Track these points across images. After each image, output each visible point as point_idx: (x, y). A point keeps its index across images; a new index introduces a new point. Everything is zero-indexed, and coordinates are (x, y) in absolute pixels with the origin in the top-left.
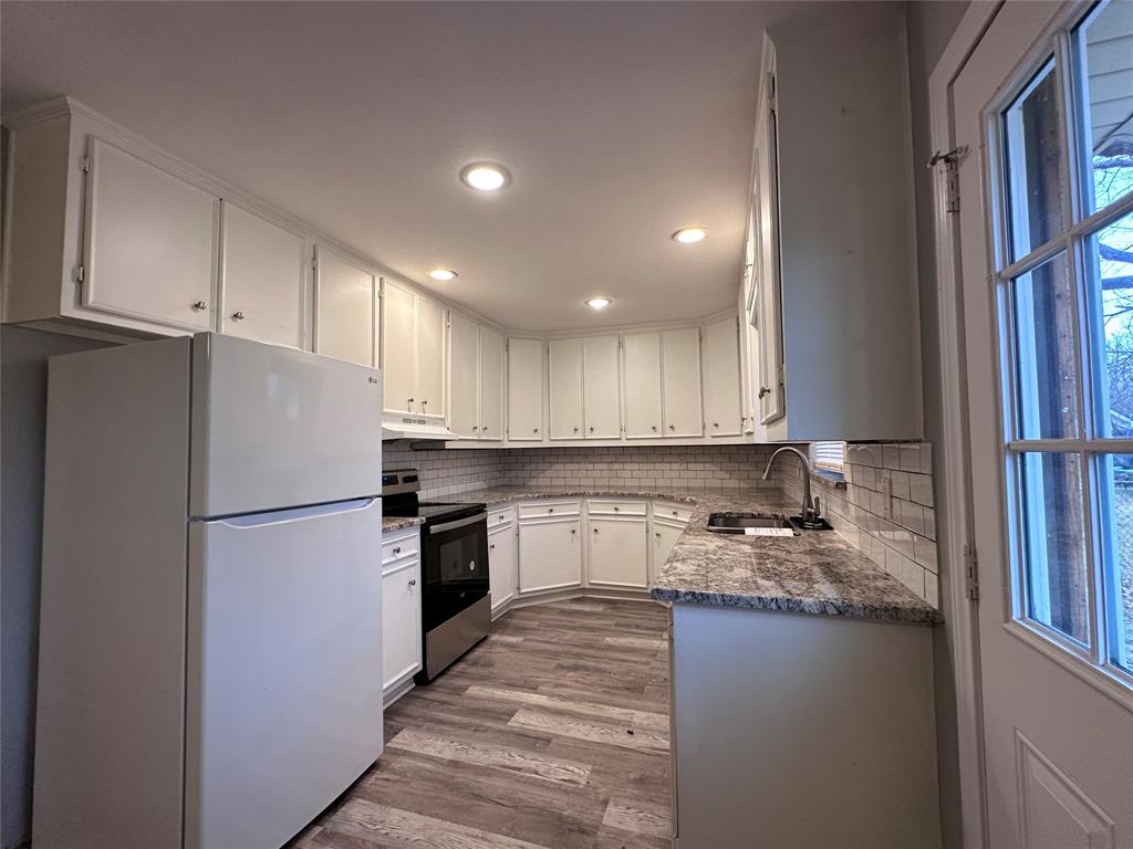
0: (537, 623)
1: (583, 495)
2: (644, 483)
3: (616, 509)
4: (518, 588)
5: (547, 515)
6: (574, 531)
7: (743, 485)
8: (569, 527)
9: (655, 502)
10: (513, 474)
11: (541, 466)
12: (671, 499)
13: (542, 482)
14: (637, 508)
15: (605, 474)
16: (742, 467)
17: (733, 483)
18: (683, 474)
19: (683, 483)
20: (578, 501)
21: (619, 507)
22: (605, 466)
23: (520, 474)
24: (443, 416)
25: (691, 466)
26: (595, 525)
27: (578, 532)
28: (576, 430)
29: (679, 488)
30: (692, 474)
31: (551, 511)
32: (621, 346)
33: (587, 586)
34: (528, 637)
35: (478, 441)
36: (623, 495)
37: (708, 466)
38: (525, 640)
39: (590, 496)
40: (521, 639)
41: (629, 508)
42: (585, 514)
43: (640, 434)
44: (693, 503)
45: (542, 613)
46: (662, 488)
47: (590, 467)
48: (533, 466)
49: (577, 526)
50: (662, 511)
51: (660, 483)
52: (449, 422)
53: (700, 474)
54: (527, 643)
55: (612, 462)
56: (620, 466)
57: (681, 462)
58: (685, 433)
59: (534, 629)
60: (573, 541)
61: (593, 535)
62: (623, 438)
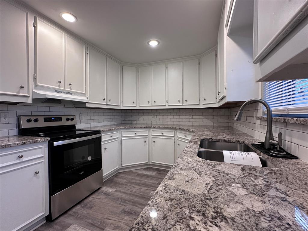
0: (125, 181)
1: (149, 127)
2: (175, 123)
3: (162, 133)
4: (121, 164)
5: (134, 135)
6: (145, 142)
7: (215, 125)
8: (143, 140)
9: (178, 131)
10: (128, 119)
11: (138, 117)
12: (184, 130)
13: (138, 122)
14: (171, 133)
15: (161, 120)
16: (215, 117)
17: (211, 124)
18: (191, 120)
19: (190, 124)
20: (147, 130)
21: (164, 132)
22: (161, 117)
23: (130, 119)
24: (84, 92)
25: (194, 117)
26: (154, 140)
27: (147, 142)
28: (149, 102)
29: (188, 126)
30: (194, 120)
31: (136, 134)
32: (166, 68)
33: (151, 163)
34: (119, 189)
35: (106, 105)
36: (165, 128)
37: (201, 117)
38: (116, 191)
39: (152, 128)
40: (114, 190)
41: (167, 133)
42: (150, 135)
43: (173, 103)
44: (193, 132)
45: (130, 175)
46: (182, 125)
47: (155, 117)
48: (135, 117)
49: (147, 140)
50: (180, 135)
51: (182, 123)
52: (88, 95)
53: (197, 120)
54: (116, 193)
55: (163, 115)
56: (166, 117)
57: (190, 115)
58: (192, 103)
59: (123, 184)
60: (145, 146)
61: (153, 143)
62: (167, 105)
